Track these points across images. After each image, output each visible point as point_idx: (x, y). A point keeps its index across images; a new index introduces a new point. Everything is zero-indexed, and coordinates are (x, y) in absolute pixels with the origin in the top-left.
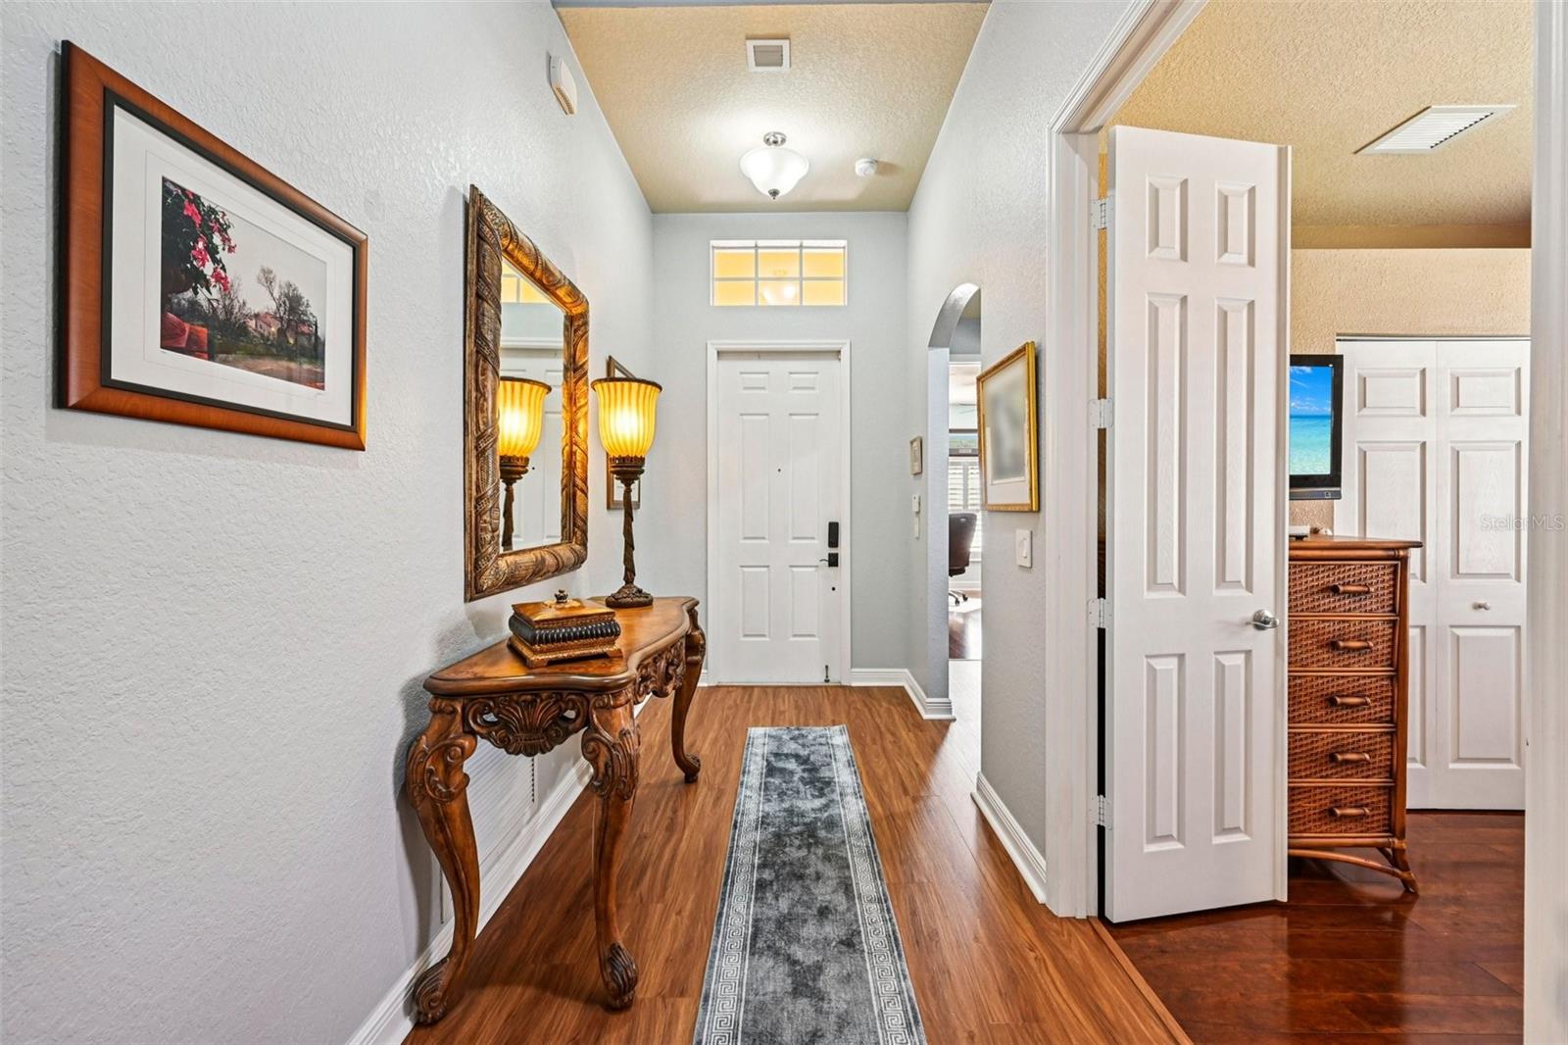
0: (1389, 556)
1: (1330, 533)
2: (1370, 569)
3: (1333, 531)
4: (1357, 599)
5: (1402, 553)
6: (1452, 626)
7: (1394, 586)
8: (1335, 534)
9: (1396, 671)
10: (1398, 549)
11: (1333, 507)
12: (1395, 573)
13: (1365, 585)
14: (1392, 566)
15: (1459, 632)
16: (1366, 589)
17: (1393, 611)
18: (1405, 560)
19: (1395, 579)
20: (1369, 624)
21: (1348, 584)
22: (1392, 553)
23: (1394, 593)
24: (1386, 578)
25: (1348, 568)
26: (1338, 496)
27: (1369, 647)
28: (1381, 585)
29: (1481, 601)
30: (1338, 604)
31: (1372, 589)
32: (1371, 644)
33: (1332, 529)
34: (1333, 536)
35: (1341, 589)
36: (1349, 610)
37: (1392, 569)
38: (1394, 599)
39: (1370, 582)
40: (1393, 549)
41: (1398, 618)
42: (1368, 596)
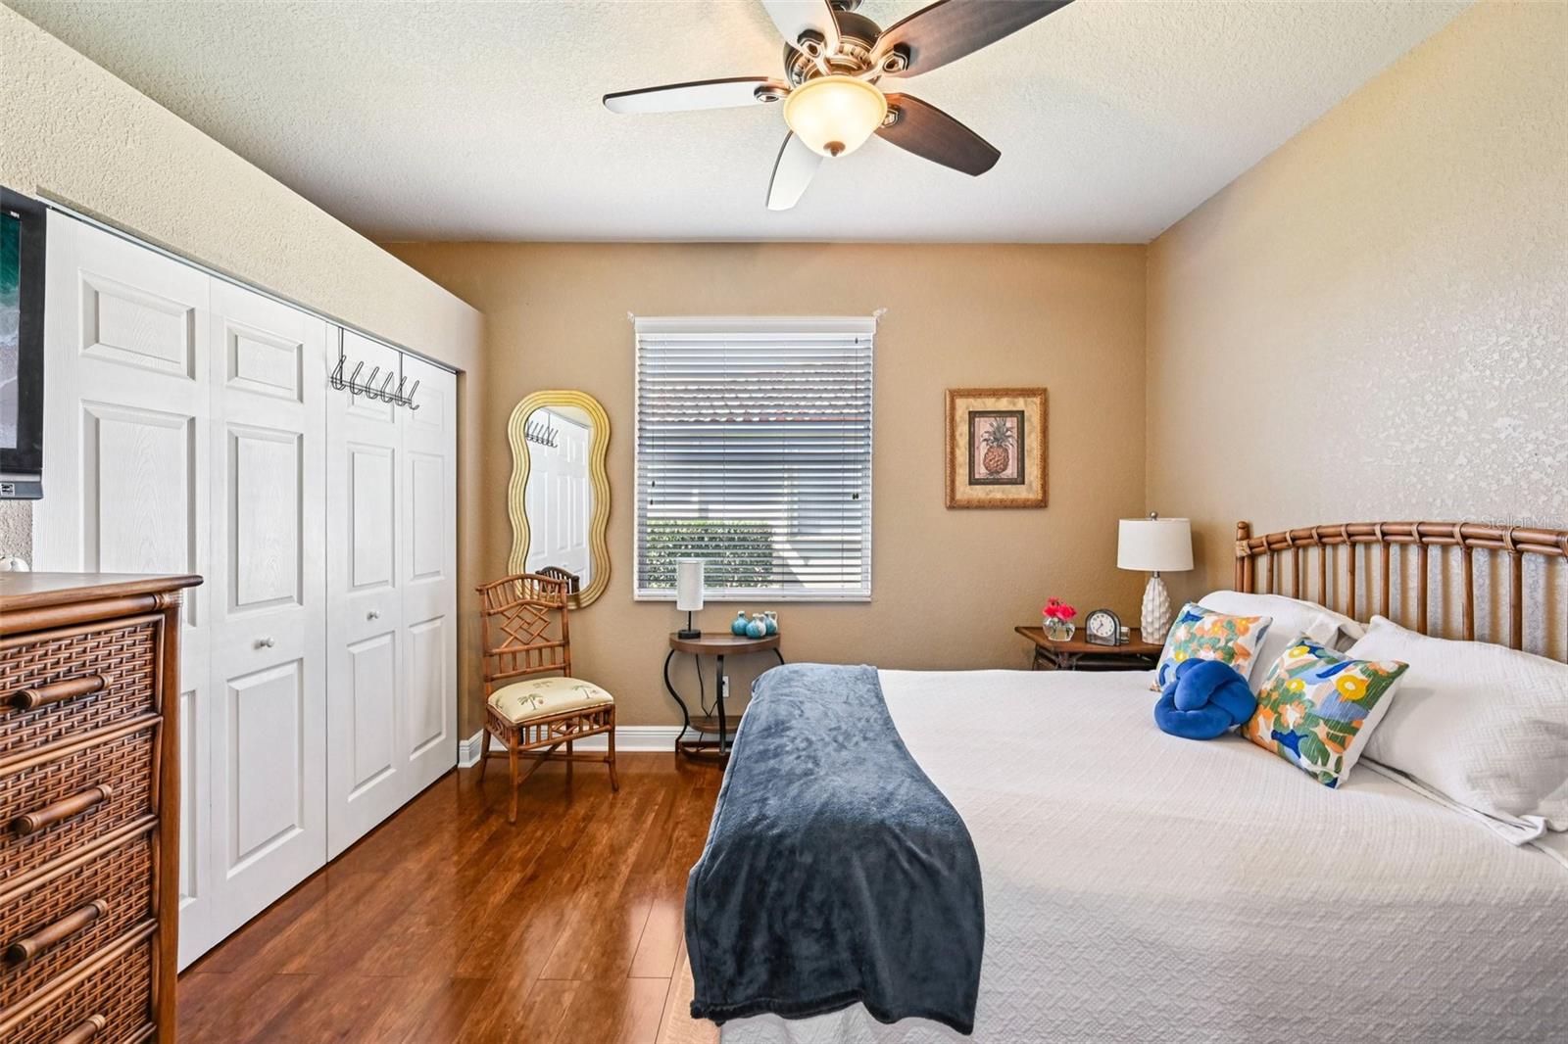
0: (143, 607)
1: (22, 566)
2: (104, 639)
3: (30, 564)
4: (75, 706)
5: (167, 599)
6: (229, 680)
7: (154, 661)
8: (34, 570)
9: (158, 817)
10: (160, 592)
11: (30, 516)
12: (154, 637)
13: (95, 675)
14: (148, 625)
15: (237, 685)
16: (96, 682)
17: (152, 708)
18: (172, 611)
19: (154, 650)
20: (103, 750)
21: (56, 679)
22: (149, 601)
23: (153, 675)
24: (138, 649)
25: (53, 646)
26: (36, 492)
27: (103, 799)
28: (126, 667)
29: (263, 638)
30: (26, 732)
31: (109, 680)
32: (107, 789)
33: (28, 558)
34: (30, 573)
35: (36, 696)
36: (58, 736)
37: (149, 632)
38: (153, 686)
39: (105, 665)
40: (150, 594)
41: (162, 718)
42: (103, 693)
